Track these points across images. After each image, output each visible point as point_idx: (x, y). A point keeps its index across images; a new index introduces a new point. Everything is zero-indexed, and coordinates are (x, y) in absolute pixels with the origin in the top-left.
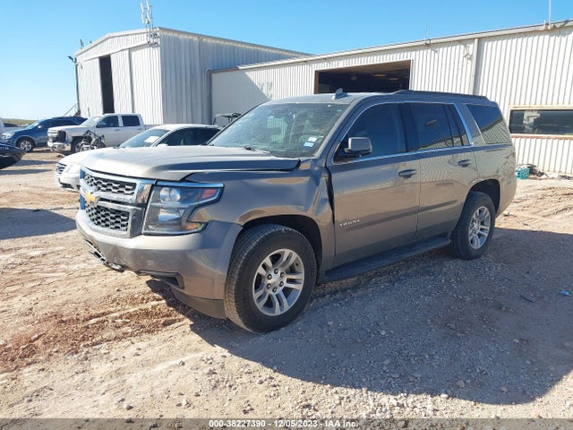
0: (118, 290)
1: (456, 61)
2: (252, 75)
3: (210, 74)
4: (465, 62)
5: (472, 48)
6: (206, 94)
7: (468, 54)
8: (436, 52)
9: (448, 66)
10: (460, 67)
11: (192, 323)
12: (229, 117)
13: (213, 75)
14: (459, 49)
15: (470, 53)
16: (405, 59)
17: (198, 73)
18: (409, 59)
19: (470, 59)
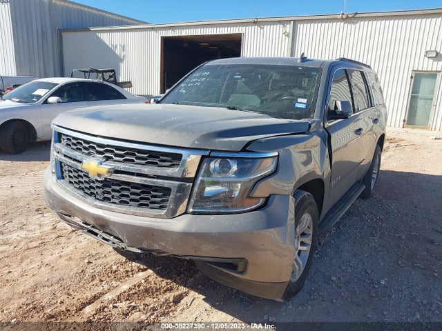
0: (89, 263)
1: (277, 37)
2: (102, 36)
3: (60, 33)
4: (284, 38)
5: (289, 28)
6: (57, 51)
7: (286, 32)
8: (261, 28)
9: (271, 40)
10: (280, 42)
11: (204, 297)
12: (85, 72)
13: (62, 33)
14: (279, 28)
15: (288, 31)
16: (237, 32)
17: (49, 31)
18: (240, 32)
19: (288, 36)
